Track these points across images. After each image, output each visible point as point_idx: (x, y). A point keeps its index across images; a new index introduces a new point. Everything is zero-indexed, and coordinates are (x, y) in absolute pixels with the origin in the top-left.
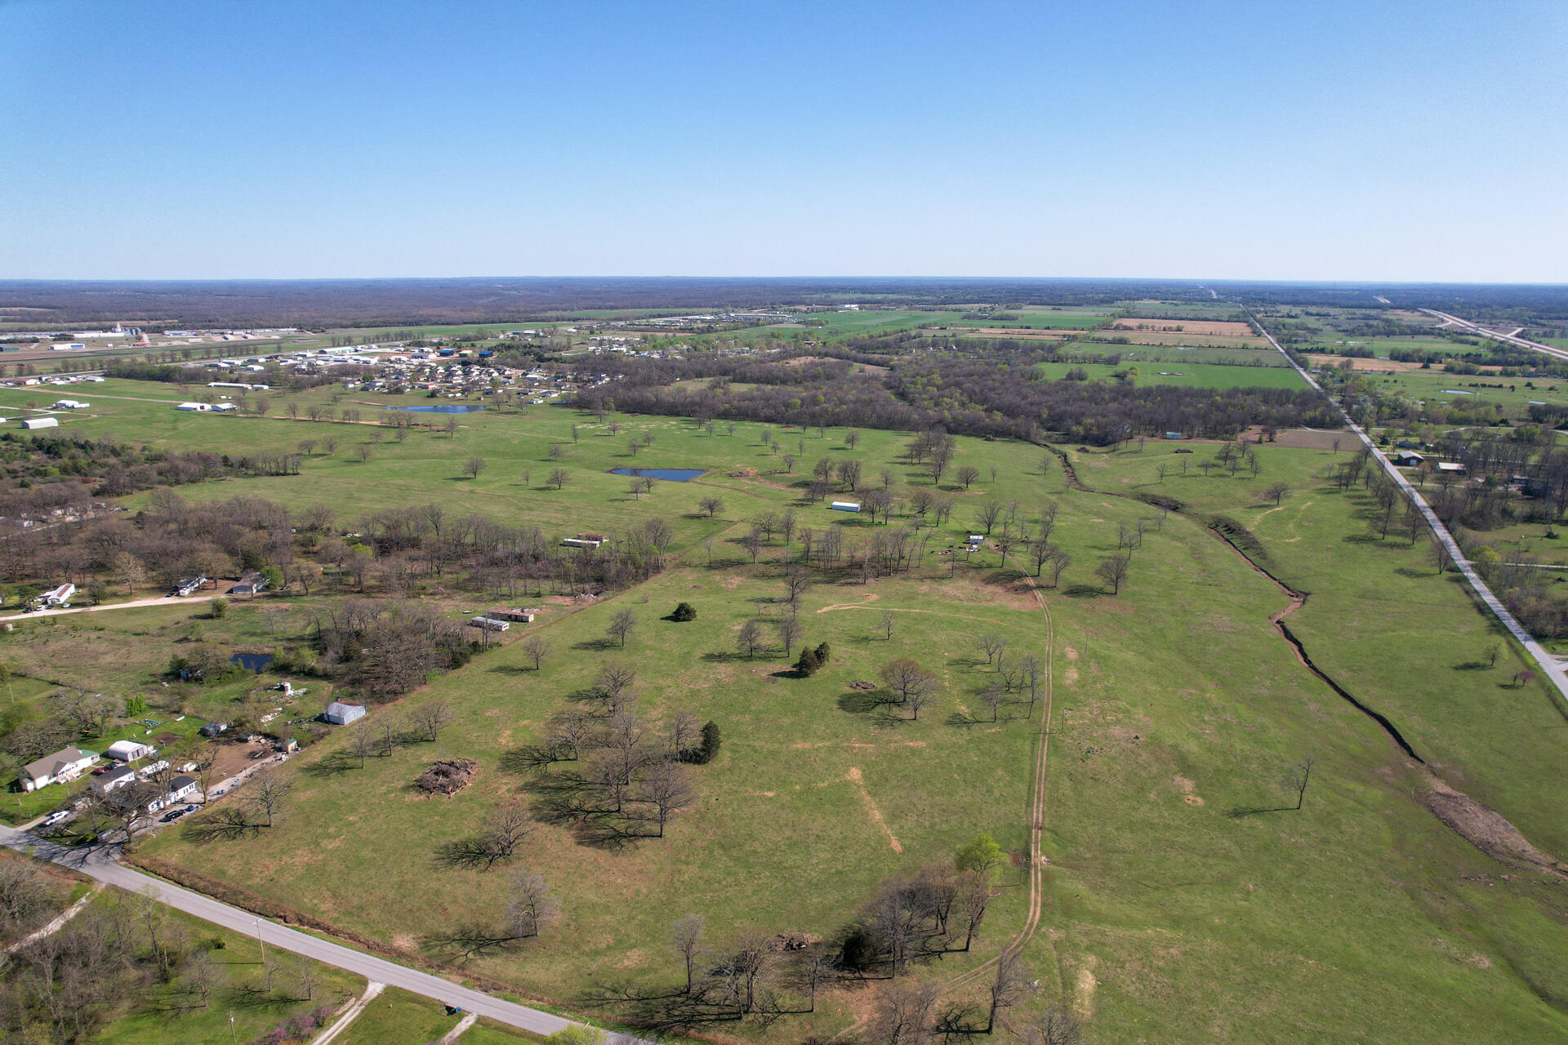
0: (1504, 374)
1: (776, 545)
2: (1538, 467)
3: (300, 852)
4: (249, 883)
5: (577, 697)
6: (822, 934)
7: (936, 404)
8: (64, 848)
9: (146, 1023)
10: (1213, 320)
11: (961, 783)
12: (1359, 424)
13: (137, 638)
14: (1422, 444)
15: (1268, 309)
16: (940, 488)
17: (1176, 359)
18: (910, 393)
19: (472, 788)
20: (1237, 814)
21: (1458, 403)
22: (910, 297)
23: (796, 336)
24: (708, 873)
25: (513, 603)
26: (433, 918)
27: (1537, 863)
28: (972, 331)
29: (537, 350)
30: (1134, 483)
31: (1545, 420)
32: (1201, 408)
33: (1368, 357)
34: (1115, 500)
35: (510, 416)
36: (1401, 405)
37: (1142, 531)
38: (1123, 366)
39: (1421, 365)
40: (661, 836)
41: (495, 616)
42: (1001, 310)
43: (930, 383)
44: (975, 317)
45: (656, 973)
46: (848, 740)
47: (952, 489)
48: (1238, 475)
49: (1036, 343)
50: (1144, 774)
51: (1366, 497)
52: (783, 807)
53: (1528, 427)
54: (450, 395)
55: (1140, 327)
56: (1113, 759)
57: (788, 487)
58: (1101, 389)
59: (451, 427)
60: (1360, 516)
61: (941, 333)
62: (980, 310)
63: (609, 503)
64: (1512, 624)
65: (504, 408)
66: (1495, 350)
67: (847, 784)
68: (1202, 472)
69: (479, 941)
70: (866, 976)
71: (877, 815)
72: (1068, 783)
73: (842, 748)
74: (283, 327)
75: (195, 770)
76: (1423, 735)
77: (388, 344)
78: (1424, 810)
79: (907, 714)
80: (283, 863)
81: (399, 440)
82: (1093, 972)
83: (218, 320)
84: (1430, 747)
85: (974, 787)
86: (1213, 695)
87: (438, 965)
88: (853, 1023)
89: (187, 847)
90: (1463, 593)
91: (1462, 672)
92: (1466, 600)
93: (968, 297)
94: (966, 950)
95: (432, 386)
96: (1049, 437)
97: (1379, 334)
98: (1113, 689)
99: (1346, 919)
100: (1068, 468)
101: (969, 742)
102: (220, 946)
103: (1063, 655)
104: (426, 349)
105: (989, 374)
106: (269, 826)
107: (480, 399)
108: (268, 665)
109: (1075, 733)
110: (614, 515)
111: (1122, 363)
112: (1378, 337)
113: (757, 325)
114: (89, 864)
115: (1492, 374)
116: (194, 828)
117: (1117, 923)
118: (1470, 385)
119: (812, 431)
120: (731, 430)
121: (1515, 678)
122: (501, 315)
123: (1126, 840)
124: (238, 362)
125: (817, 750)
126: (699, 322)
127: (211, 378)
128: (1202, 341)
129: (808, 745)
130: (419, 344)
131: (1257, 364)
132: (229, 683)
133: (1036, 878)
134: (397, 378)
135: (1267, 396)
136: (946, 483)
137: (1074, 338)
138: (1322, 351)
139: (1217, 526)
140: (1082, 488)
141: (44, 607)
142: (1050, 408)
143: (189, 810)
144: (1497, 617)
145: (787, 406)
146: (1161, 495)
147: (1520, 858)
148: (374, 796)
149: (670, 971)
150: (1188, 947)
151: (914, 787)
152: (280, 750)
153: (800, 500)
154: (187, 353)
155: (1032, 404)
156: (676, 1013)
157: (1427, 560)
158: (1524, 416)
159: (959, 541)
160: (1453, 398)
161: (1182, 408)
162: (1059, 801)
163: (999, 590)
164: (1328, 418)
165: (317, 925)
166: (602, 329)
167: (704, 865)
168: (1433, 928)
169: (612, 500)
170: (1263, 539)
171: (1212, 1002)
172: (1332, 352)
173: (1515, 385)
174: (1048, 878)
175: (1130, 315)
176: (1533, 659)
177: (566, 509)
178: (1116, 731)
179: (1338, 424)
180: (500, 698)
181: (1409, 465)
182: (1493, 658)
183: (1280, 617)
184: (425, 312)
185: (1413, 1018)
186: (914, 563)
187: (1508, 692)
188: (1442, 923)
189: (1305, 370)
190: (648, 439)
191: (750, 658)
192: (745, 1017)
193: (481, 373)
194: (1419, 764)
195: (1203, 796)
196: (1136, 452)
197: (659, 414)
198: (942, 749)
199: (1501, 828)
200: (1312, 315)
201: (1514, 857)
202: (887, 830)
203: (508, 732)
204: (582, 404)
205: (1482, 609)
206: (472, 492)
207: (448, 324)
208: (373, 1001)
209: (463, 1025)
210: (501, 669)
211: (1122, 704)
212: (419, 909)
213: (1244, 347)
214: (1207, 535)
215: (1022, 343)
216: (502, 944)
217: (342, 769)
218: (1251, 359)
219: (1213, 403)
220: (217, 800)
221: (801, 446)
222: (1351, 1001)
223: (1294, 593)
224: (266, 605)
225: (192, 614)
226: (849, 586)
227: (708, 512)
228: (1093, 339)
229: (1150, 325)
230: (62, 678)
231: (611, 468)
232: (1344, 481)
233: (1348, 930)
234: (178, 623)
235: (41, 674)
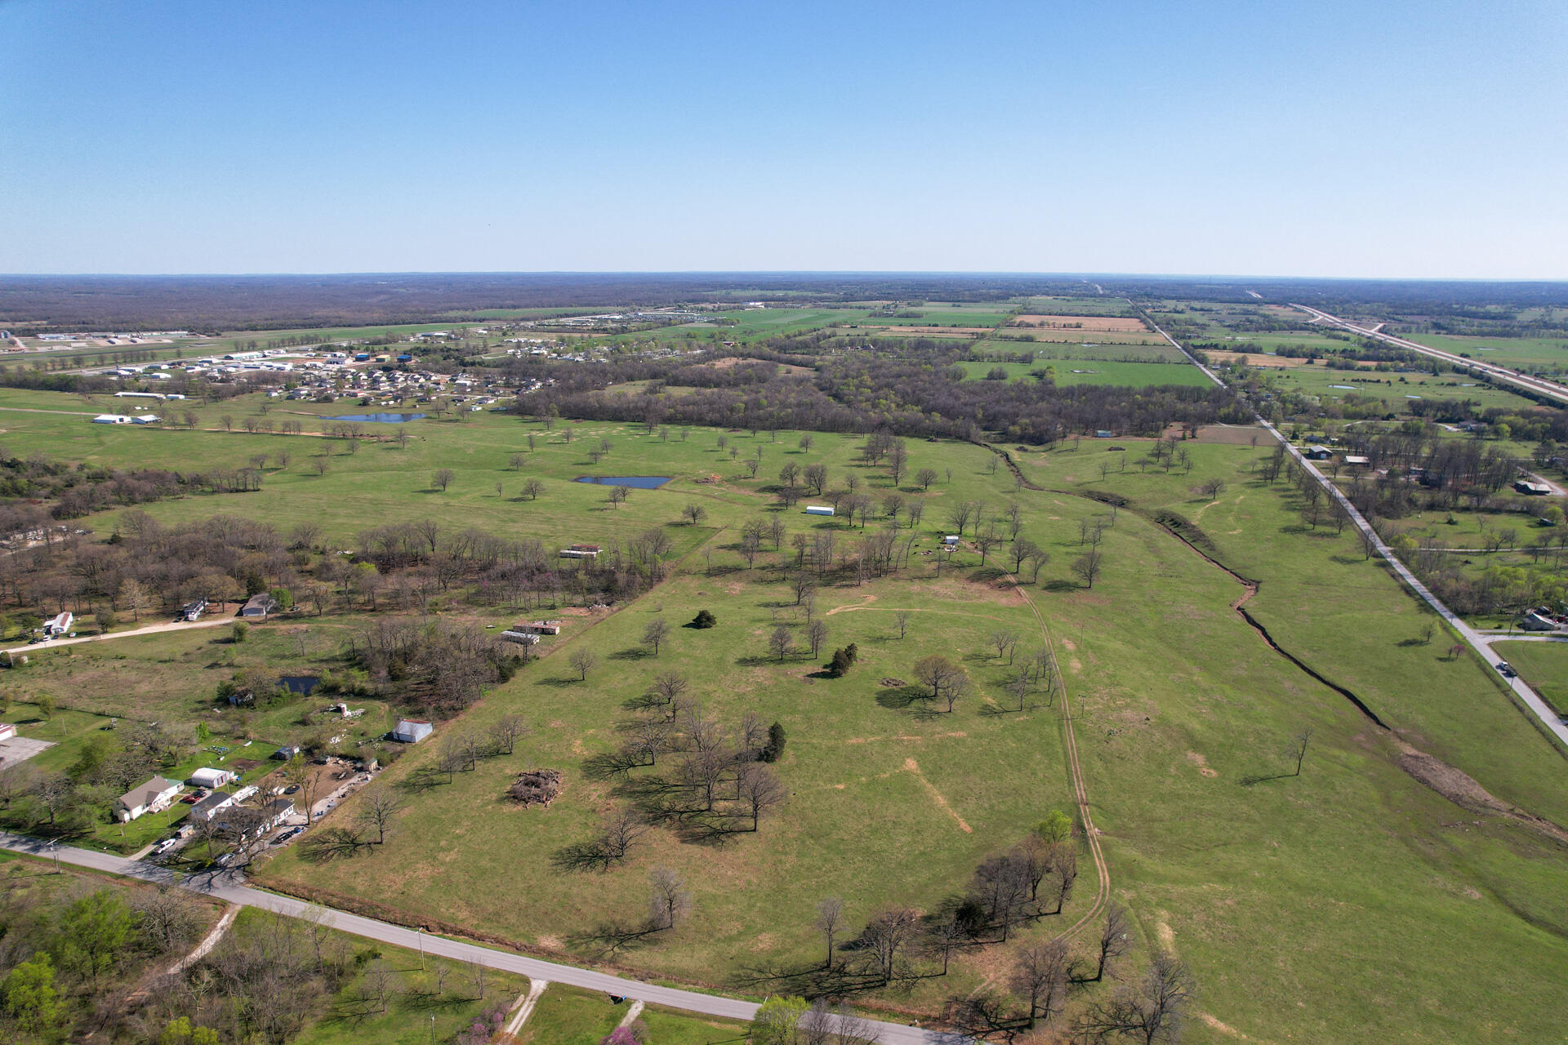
0: (1379, 369)
1: (767, 551)
2: (1431, 458)
3: (420, 866)
4: (382, 896)
5: (632, 705)
6: (925, 908)
7: (874, 406)
8: (185, 874)
9: (335, 1029)
10: (1107, 316)
11: (1008, 768)
12: (1267, 420)
13: (165, 665)
14: (1327, 438)
15: (1155, 304)
16: (901, 489)
17: (1084, 357)
18: (845, 395)
19: (563, 796)
20: (1248, 782)
21: (1349, 398)
22: (810, 294)
23: (712, 336)
24: (807, 861)
25: (531, 616)
26: (570, 919)
27: (1498, 810)
28: (883, 330)
29: (456, 354)
30: (1077, 480)
31: (1425, 413)
32: (1124, 407)
33: (1258, 353)
34: (1063, 497)
35: (452, 424)
36: (1302, 401)
37: (1100, 527)
38: (1038, 365)
39: (1306, 360)
40: (755, 830)
41: (521, 629)
42: (904, 308)
43: (861, 385)
44: (880, 315)
45: (790, 953)
46: (896, 734)
47: (912, 490)
48: (1171, 471)
49: (950, 342)
50: (1160, 751)
51: (1290, 490)
52: (855, 798)
53: (1414, 422)
54: (383, 403)
55: (1042, 324)
56: (1132, 739)
57: (756, 492)
58: (1026, 388)
59: (401, 437)
60: (1290, 508)
61: (853, 332)
62: (884, 307)
63: (589, 513)
64: (1436, 603)
65: (444, 416)
66: (1365, 346)
67: (907, 774)
68: (1138, 468)
69: (621, 937)
70: (980, 941)
71: (941, 801)
72: (1100, 764)
73: (893, 741)
74: (171, 330)
75: (285, 793)
76: (1384, 705)
77: (296, 348)
78: (1399, 771)
79: (942, 707)
80: (407, 877)
81: (351, 452)
82: (1168, 924)
83: (93, 323)
84: (1392, 715)
85: (1020, 770)
86: (1199, 677)
87: (591, 961)
88: (982, 981)
89: (306, 866)
90: (1389, 577)
91: (1404, 648)
92: (1393, 583)
93: (867, 293)
94: (1058, 912)
95: (362, 394)
96: (988, 437)
97: (1262, 329)
98: (1114, 676)
99: (1358, 866)
100: (1013, 467)
101: (1004, 729)
102: (376, 956)
103: (1062, 647)
104: (338, 354)
105: (915, 375)
106: (381, 843)
107: (415, 406)
108: (315, 687)
109: (1093, 718)
110: (599, 525)
111: (1036, 361)
112: (1261, 332)
113: (670, 325)
114: (217, 888)
115: (1367, 369)
116: (308, 848)
117: (1175, 881)
118: (1353, 380)
119: (762, 435)
120: (684, 436)
121: (1450, 652)
122: (403, 316)
123: (1161, 810)
124: (139, 369)
125: (871, 744)
126: (610, 321)
127: (117, 387)
128: (1103, 337)
129: (861, 740)
130: (330, 349)
131: (1161, 361)
132: (282, 707)
133: (1095, 848)
134: (320, 386)
135: (1182, 393)
136: (905, 485)
137: (982, 336)
138: (1216, 347)
139: (1163, 520)
140: (1031, 486)
141: (49, 637)
142: (983, 408)
143: (296, 831)
144: (1422, 598)
145: (732, 410)
146: (1107, 492)
147: (1485, 807)
148: (472, 809)
149: (802, 950)
150: (1240, 898)
151: (967, 773)
152: (361, 770)
153: (773, 505)
154: (79, 359)
155: (965, 405)
156: (826, 985)
157: (1356, 548)
158: (1406, 410)
159: (936, 542)
160: (1343, 394)
161: (1108, 407)
162: (1096, 779)
163: (984, 587)
164: (1240, 414)
165: (461, 932)
166: (513, 331)
167: (799, 854)
168: (1429, 869)
169: (591, 510)
170: (1209, 531)
171: (1272, 942)
172: (1225, 348)
173: (1391, 380)
174: (1106, 848)
175: (1029, 312)
176: (1460, 634)
177: (548, 520)
178: (1128, 714)
179: (1249, 420)
180: (558, 709)
181: (1320, 459)
182: (1429, 635)
183: (1239, 604)
184: (321, 313)
185: (1432, 943)
186: (901, 565)
187: (1445, 664)
188: (1434, 863)
189: (1205, 366)
190: (606, 446)
191: (781, 661)
192: (888, 983)
193: (406, 379)
194: (1386, 731)
195: (1215, 768)
196: (1072, 450)
197: (602, 420)
198: (981, 737)
199: (1464, 782)
200: (1196, 310)
201: (1479, 806)
202: (953, 814)
203: (579, 742)
204: (523, 410)
205: (1408, 590)
206: (447, 505)
207: (349, 326)
208: (541, 997)
209: (635, 1011)
210: (548, 682)
211: (1127, 690)
212: (554, 911)
213: (1144, 344)
214: (1156, 530)
215: (937, 341)
216: (641, 937)
217: (431, 785)
218: (1154, 357)
219: (1134, 402)
220: (320, 820)
221: (760, 451)
222: (1381, 933)
223: (1247, 582)
224: (283, 627)
225: (211, 639)
226: (845, 589)
227: (691, 520)
228: (1001, 337)
229: (1051, 322)
230: (108, 709)
231: (575, 477)
232: (1270, 475)
233: (1363, 875)
234: (199, 649)
235: (81, 704)
